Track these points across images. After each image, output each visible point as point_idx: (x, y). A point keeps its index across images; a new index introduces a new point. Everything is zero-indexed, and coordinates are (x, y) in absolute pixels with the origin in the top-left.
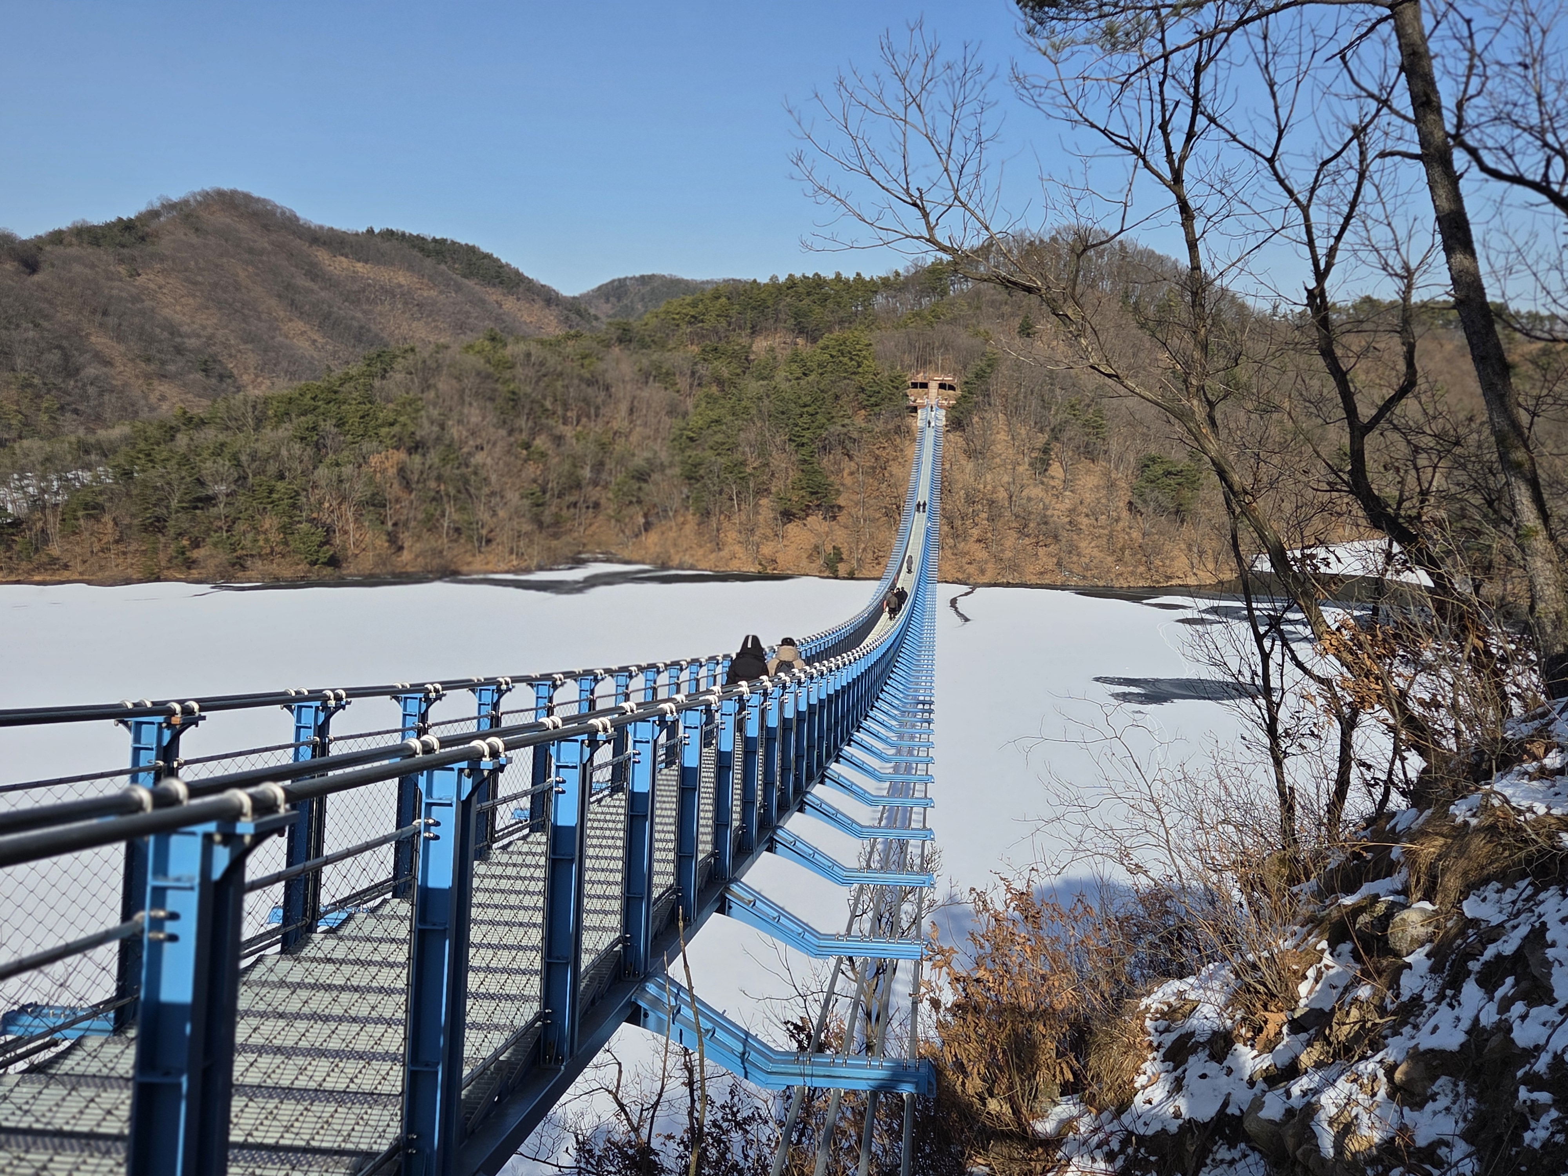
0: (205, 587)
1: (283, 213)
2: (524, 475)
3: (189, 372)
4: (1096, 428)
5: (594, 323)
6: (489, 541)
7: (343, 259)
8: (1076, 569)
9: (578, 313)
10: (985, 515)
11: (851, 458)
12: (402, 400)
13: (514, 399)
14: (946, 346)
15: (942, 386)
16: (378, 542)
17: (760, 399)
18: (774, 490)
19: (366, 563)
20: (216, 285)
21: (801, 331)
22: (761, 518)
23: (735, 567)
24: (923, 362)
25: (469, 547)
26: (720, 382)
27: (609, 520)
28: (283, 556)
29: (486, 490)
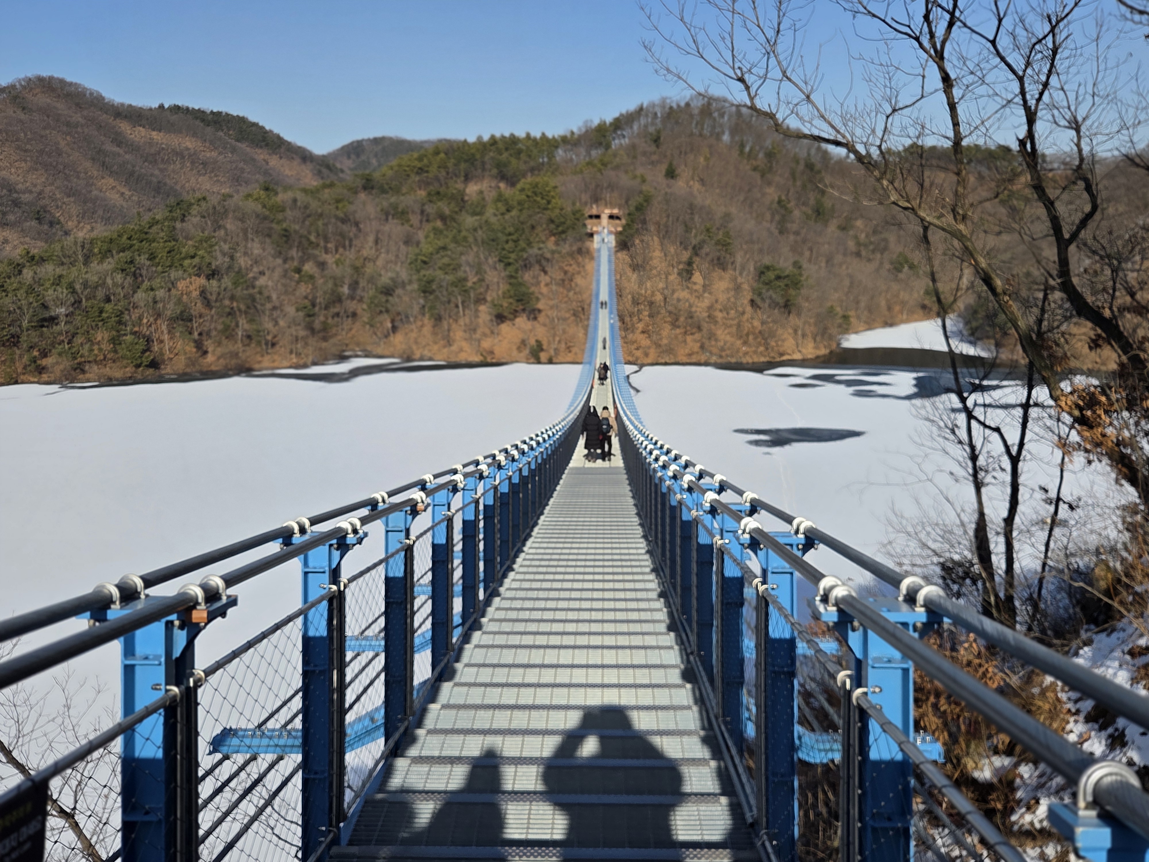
0: (55, 388)
1: (91, 94)
2: (298, 293)
3: (26, 220)
4: (725, 245)
5: (341, 175)
6: (273, 345)
7: (141, 129)
8: (715, 350)
9: (328, 167)
10: (647, 313)
11: (545, 272)
12: (198, 238)
13: (286, 235)
14: (612, 187)
15: (611, 217)
16: (188, 348)
17: (475, 230)
18: (489, 298)
19: (180, 364)
20: (41, 152)
21: (502, 177)
22: (480, 321)
23: (463, 358)
24: (596, 199)
25: (259, 349)
26: (443, 218)
27: (364, 326)
28: (114, 361)
29: (269, 306)
